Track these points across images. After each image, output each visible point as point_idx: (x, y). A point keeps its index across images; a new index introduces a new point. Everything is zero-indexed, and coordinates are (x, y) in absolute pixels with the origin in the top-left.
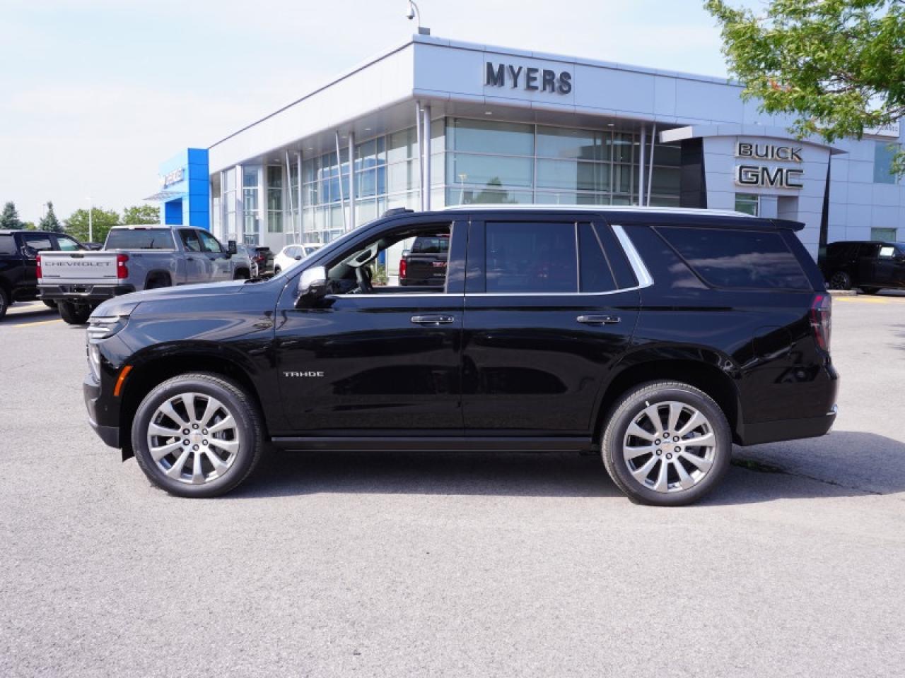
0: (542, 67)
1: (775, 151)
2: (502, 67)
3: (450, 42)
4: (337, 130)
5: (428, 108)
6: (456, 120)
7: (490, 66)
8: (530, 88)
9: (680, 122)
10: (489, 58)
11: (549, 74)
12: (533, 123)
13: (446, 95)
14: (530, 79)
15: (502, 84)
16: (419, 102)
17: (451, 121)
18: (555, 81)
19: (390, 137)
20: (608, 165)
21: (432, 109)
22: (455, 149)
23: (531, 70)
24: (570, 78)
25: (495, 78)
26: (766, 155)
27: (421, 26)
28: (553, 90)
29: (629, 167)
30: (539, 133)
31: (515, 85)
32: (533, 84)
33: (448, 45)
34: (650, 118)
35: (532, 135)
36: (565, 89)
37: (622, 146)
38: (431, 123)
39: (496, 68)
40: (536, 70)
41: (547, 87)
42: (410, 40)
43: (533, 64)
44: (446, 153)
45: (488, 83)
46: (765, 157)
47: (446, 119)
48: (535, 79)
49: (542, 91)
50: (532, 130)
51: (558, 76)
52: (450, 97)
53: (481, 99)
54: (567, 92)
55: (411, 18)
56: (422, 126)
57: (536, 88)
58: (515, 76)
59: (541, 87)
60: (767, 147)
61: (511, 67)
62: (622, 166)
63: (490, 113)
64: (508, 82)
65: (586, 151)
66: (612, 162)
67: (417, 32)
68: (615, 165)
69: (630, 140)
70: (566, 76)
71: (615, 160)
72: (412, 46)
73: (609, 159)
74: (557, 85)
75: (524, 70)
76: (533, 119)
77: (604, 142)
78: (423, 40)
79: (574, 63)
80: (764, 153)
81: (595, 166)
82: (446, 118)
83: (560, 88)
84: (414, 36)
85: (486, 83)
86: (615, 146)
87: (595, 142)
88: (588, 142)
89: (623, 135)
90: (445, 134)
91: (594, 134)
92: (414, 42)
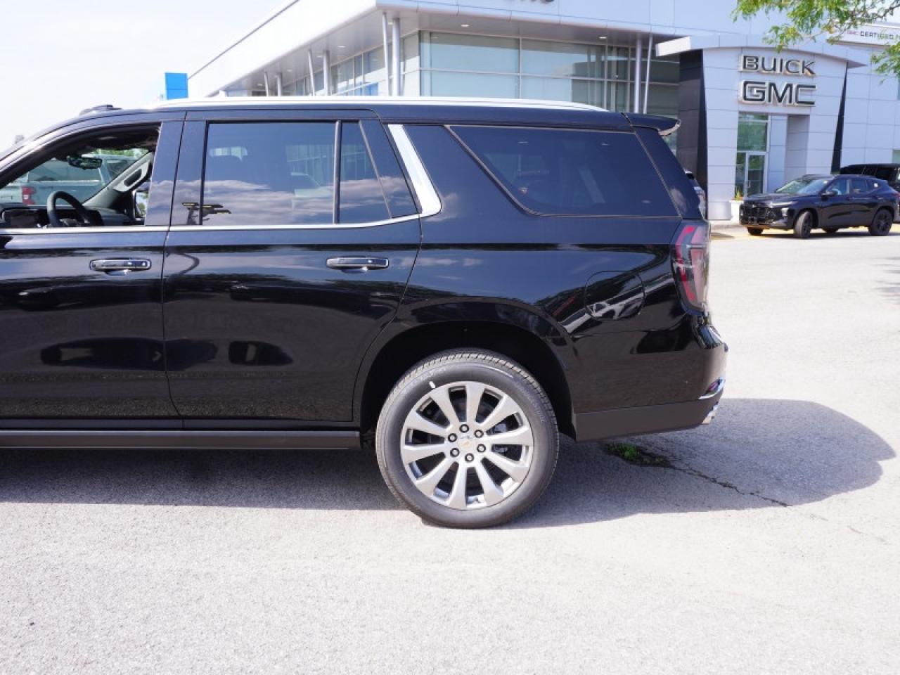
1: (784, 64)
5: (397, 20)
6: (431, 34)
9: (678, 33)
12: (518, 37)
13: (414, 5)
16: (385, 14)
17: (426, 36)
19: (368, 56)
20: (602, 83)
21: (401, 21)
22: (431, 67)
26: (774, 69)
29: (625, 84)
30: (524, 48)
34: (645, 29)
35: (517, 51)
37: (618, 62)
38: (401, 40)
44: (420, 71)
46: (772, 72)
47: (420, 33)
50: (517, 45)
52: (418, 7)
53: (455, 9)
56: (390, 45)
60: (775, 60)
62: (617, 84)
63: (467, 26)
65: (580, 68)
66: (606, 80)
68: (609, 83)
69: (626, 56)
71: (609, 77)
73: (602, 76)
76: (518, 33)
77: (598, 58)
80: (772, 67)
81: (589, 84)
82: (420, 31)
86: (610, 63)
87: (589, 58)
88: (582, 58)
89: (618, 49)
90: (420, 50)
91: (588, 48)
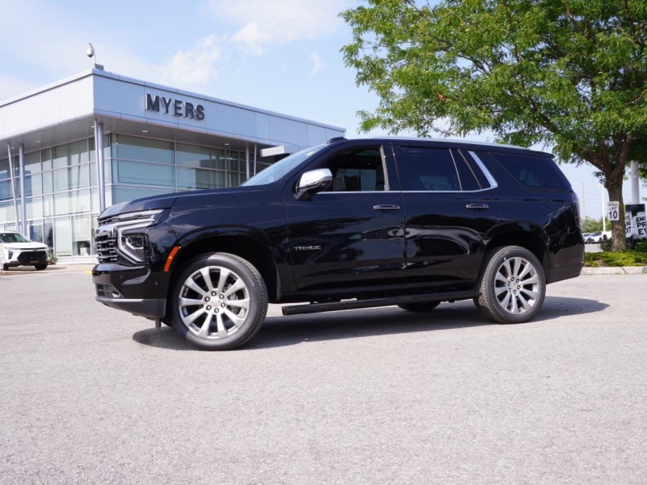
0: (185, 101)
2: (157, 98)
3: (119, 76)
4: (9, 141)
5: (101, 124)
6: (117, 135)
7: (149, 96)
8: (177, 114)
9: (272, 144)
10: (149, 91)
11: (189, 105)
12: (174, 141)
13: (118, 116)
14: (177, 108)
15: (158, 110)
16: (96, 120)
17: (114, 138)
18: (193, 110)
19: (55, 149)
20: (224, 173)
22: (118, 157)
23: (177, 102)
24: (203, 109)
25: (153, 105)
27: (97, 63)
28: (193, 117)
29: (237, 174)
30: (177, 150)
31: (167, 112)
32: (179, 112)
33: (118, 79)
34: (254, 140)
35: (173, 151)
36: (201, 116)
37: (232, 161)
38: (103, 136)
39: (154, 99)
40: (181, 102)
41: (188, 115)
42: (91, 72)
43: (179, 98)
44: (112, 160)
45: (149, 108)
48: (180, 108)
49: (185, 117)
50: (171, 146)
51: (195, 107)
53: (144, 120)
54: (202, 118)
55: (90, 56)
57: (181, 115)
58: (167, 105)
59: (184, 114)
61: (164, 99)
62: (232, 173)
63: (146, 131)
64: (162, 109)
65: (203, 163)
66: (226, 170)
67: (94, 67)
68: (228, 172)
69: (236, 157)
70: (200, 108)
71: (228, 169)
72: (92, 77)
73: (224, 168)
74: (195, 114)
75: (173, 101)
76: (173, 138)
77: (218, 157)
78: (99, 73)
79: (206, 100)
81: (211, 174)
82: (111, 134)
83: (197, 115)
84: (93, 70)
85: (147, 108)
86: (227, 160)
87: (211, 157)
88: (206, 157)
89: (232, 152)
90: (111, 146)
91: (210, 151)
92: (93, 74)
